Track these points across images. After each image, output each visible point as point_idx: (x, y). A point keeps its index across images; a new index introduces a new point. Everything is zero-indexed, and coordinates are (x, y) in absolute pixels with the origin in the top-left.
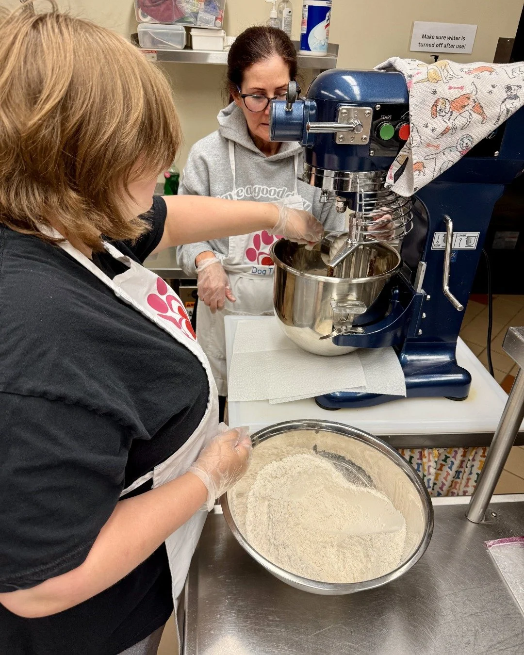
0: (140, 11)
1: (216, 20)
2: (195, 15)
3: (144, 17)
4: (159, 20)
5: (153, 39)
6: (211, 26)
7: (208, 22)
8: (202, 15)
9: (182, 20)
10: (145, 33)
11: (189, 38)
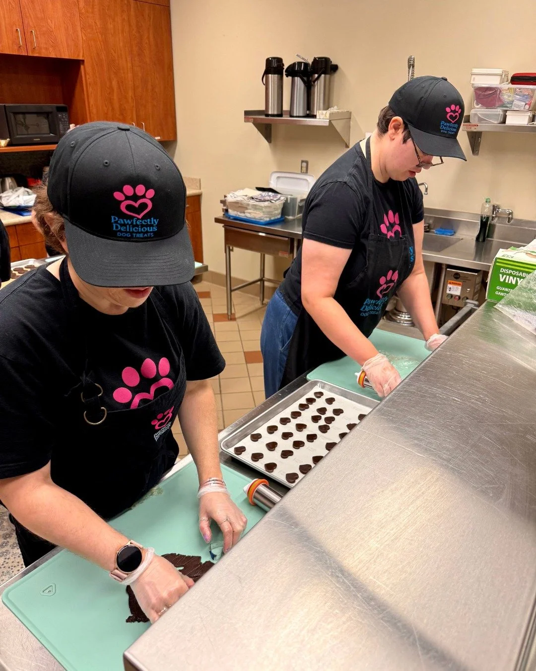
0: (475, 102)
1: (526, 105)
2: (511, 102)
3: (478, 105)
4: (486, 107)
5: (479, 117)
6: (522, 109)
7: (519, 106)
8: (516, 102)
9: (502, 106)
10: (476, 114)
11: (505, 117)
